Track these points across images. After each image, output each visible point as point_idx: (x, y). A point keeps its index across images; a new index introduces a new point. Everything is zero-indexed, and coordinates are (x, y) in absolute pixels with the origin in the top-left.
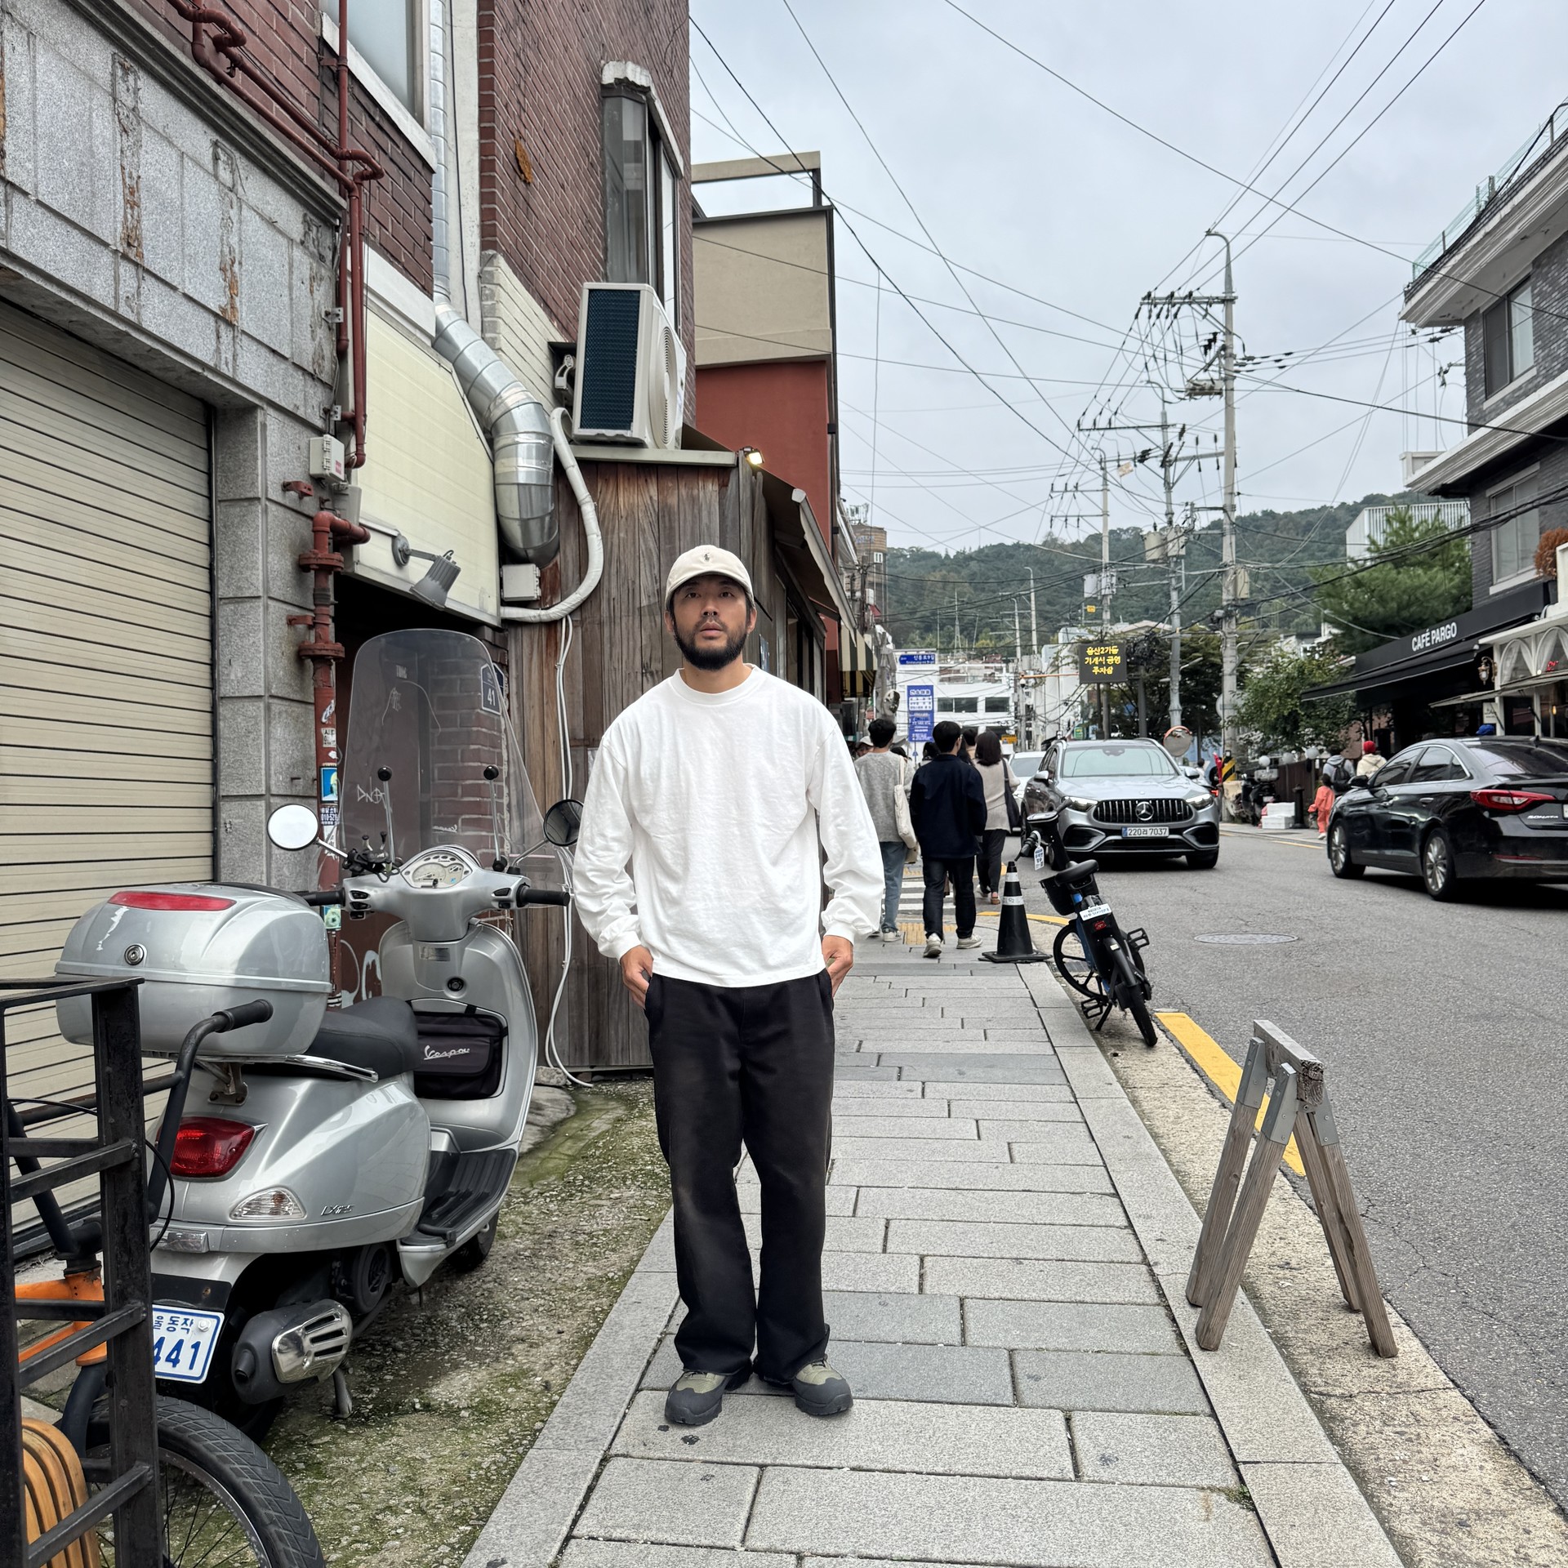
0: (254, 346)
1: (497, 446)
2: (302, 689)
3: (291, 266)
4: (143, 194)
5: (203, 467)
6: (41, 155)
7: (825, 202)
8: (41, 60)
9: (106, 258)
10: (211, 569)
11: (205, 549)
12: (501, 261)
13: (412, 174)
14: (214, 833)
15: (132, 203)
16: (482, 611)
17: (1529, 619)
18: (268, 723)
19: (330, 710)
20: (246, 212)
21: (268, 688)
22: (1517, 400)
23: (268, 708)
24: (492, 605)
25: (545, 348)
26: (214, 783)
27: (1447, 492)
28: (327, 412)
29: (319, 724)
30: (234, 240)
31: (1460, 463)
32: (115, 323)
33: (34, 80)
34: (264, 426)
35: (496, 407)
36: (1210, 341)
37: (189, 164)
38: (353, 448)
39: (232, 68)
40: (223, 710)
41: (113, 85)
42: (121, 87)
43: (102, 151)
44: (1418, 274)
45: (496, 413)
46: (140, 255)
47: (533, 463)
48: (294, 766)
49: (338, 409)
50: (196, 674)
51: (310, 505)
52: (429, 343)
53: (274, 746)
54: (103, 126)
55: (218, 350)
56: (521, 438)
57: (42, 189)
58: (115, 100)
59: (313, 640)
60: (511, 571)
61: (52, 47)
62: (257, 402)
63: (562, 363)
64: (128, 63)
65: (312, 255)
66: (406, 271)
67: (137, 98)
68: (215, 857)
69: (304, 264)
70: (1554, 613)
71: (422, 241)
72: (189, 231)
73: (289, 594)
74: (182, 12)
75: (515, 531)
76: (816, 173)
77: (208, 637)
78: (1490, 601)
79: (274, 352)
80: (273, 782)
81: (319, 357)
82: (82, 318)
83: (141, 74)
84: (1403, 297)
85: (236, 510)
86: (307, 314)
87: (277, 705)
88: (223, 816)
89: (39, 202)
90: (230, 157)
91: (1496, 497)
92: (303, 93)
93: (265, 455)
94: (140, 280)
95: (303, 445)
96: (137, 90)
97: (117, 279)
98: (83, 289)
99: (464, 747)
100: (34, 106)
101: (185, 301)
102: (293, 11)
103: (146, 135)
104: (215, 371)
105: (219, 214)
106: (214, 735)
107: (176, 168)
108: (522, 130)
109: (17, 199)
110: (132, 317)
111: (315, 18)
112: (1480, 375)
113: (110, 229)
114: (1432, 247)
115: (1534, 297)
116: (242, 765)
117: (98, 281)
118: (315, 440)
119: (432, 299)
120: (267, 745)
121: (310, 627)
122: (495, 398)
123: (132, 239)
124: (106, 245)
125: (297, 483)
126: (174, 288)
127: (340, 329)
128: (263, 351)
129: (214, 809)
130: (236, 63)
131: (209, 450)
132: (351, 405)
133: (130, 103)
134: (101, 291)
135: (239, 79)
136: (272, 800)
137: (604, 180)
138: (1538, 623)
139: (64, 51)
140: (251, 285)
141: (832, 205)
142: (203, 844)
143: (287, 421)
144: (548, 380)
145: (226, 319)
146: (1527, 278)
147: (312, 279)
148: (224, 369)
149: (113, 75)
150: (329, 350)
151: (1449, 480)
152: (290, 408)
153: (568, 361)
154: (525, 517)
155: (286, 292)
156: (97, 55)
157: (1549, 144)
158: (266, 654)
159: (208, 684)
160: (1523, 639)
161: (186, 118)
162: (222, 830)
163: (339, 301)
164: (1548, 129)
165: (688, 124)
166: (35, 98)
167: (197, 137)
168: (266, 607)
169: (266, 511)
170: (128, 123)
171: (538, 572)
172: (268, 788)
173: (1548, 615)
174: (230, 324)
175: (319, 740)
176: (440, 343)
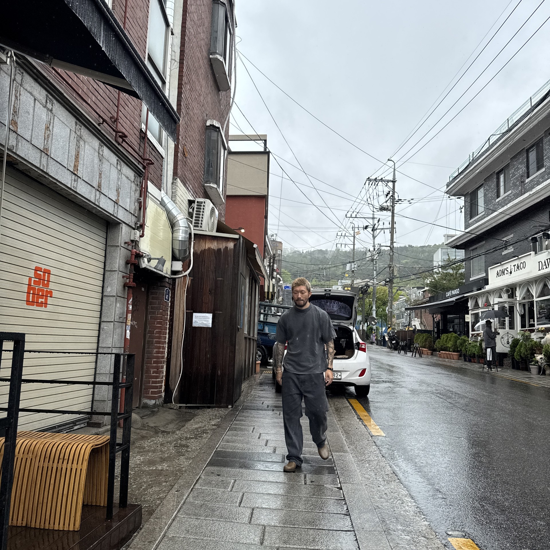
0: (121, 208)
1: (174, 230)
2: (124, 295)
3: (131, 188)
4: (103, 175)
5: (105, 237)
6: (84, 168)
7: (267, 150)
8: (86, 147)
9: (94, 190)
10: (105, 263)
11: (104, 258)
12: (178, 180)
13: (159, 159)
14: (99, 331)
15: (100, 177)
16: (167, 273)
17: (480, 289)
18: (116, 303)
19: (131, 300)
20: (122, 176)
21: (117, 294)
22: (479, 221)
23: (116, 299)
24: (169, 273)
25: (187, 201)
26: (100, 318)
27: (458, 247)
28: (136, 224)
29: (128, 304)
30: (119, 183)
31: (461, 239)
32: (94, 206)
33: (84, 152)
34: (122, 228)
35: (175, 219)
36: (388, 193)
37: (112, 166)
38: (141, 232)
39: (122, 141)
40: (104, 299)
41: (99, 150)
42: (100, 150)
43: (96, 166)
44: (451, 180)
45: (175, 221)
46: (101, 189)
47: (184, 235)
48: (120, 314)
49: (139, 223)
50: (98, 289)
51: (130, 248)
52: (159, 203)
53: (117, 309)
54: (96, 160)
55: (114, 210)
56: (180, 228)
57: (84, 177)
58: (99, 153)
59: (128, 282)
60: (174, 262)
61: (88, 143)
62: (121, 222)
63: (191, 205)
64: (102, 144)
65: (135, 185)
66: (156, 185)
67: (103, 152)
68: (99, 337)
69: (134, 186)
70: (487, 288)
71: (159, 176)
72: (111, 182)
73: (123, 270)
74: (114, 130)
75: (177, 252)
76: (265, 141)
77: (102, 280)
78: (469, 283)
79: (126, 209)
80: (115, 318)
81: (135, 209)
82: (87, 204)
83: (104, 146)
84: (446, 186)
85: (113, 248)
86: (133, 199)
87: (118, 298)
88: (102, 326)
89: (83, 180)
90: (120, 163)
91: (473, 250)
92: (136, 143)
93: (121, 235)
94: (100, 195)
95: (130, 232)
96: (103, 150)
97: (96, 196)
98: (89, 199)
99: (158, 311)
100: (84, 158)
101: (108, 199)
102: (136, 124)
103: (104, 160)
104: (113, 215)
105: (117, 177)
106: (101, 305)
107: (109, 168)
108: (185, 143)
109: (79, 179)
110: (98, 204)
111: (140, 125)
112: (468, 212)
113: (95, 185)
114: (455, 172)
115: (484, 190)
116: (108, 313)
117: (92, 196)
118: (133, 231)
119: (161, 191)
120: (115, 308)
121: (127, 278)
122: (175, 217)
123: (99, 186)
124: (94, 188)
125: (128, 242)
126: (106, 196)
127: (140, 203)
128: (123, 209)
129: (100, 324)
130: (124, 140)
131: (107, 233)
132: (141, 221)
133: (102, 154)
134: (92, 200)
135: (124, 144)
136: (115, 323)
137: (205, 152)
138: (483, 290)
139: (90, 144)
140: (122, 193)
141: (269, 151)
142: (96, 333)
143: (127, 226)
144: (187, 210)
145: (116, 203)
146: (482, 185)
147: (135, 190)
148: (115, 215)
149: (99, 148)
150: (138, 208)
151: (458, 244)
152: (128, 223)
153: (193, 205)
154: (180, 249)
155: (129, 194)
156: (96, 143)
157: (488, 146)
158: (117, 285)
159: (101, 292)
160: (478, 295)
161: (112, 155)
162: (101, 330)
163: (141, 196)
164: (488, 141)
165: (229, 131)
166: (84, 156)
167: (114, 159)
168: (118, 273)
169: (120, 249)
170: (101, 158)
171: (182, 264)
172: (114, 320)
173: (486, 288)
174: (117, 204)
175: (128, 308)
176: (162, 204)
